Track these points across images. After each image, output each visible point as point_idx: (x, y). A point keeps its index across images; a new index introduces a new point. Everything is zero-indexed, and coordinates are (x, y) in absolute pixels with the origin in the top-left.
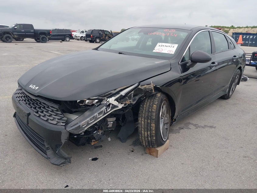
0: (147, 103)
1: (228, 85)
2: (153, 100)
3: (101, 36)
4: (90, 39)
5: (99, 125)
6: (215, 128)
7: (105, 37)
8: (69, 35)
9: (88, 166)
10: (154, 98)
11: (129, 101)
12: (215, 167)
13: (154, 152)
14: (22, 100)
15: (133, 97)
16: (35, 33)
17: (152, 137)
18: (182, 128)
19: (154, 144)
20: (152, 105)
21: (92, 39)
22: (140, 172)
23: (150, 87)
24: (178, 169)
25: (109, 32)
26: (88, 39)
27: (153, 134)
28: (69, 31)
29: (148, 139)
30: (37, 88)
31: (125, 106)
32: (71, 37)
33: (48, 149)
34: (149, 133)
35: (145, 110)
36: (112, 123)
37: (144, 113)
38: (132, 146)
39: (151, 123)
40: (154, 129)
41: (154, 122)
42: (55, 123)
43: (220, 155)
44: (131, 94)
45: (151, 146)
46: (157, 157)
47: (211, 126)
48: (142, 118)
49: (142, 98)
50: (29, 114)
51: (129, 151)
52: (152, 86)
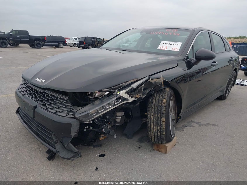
0: (156, 97)
1: (225, 86)
2: (162, 95)
3: (94, 44)
4: (83, 46)
5: (109, 119)
6: (217, 126)
7: (98, 44)
8: (63, 41)
9: (96, 162)
10: (163, 92)
11: (139, 94)
12: (226, 163)
13: (162, 148)
14: (28, 94)
15: (143, 91)
16: (30, 39)
17: (162, 132)
18: (186, 126)
19: (163, 139)
20: (162, 99)
21: (85, 45)
22: (151, 168)
23: (160, 81)
24: (189, 165)
25: (101, 39)
26: (81, 46)
27: (163, 129)
28: (63, 38)
29: (158, 134)
30: (44, 81)
31: (135, 100)
32: (65, 44)
33: (56, 142)
34: (159, 128)
35: (155, 105)
36: (121, 117)
37: (153, 107)
38: (138, 143)
39: (161, 118)
40: (164, 124)
41: (164, 117)
42: (65, 115)
43: (229, 152)
44: (141, 88)
45: (160, 142)
46: (166, 153)
47: (213, 124)
48: (151, 112)
49: (151, 93)
50: (35, 107)
51: (136, 148)
52: (162, 81)
